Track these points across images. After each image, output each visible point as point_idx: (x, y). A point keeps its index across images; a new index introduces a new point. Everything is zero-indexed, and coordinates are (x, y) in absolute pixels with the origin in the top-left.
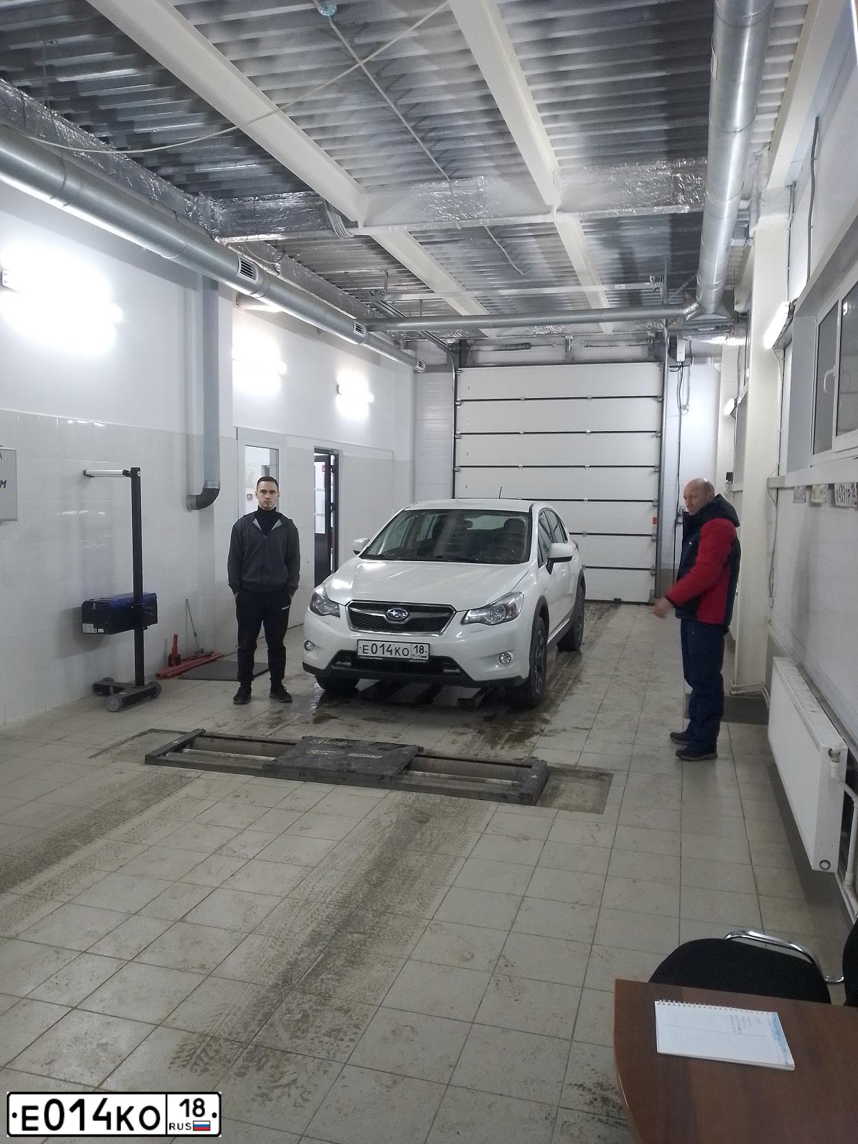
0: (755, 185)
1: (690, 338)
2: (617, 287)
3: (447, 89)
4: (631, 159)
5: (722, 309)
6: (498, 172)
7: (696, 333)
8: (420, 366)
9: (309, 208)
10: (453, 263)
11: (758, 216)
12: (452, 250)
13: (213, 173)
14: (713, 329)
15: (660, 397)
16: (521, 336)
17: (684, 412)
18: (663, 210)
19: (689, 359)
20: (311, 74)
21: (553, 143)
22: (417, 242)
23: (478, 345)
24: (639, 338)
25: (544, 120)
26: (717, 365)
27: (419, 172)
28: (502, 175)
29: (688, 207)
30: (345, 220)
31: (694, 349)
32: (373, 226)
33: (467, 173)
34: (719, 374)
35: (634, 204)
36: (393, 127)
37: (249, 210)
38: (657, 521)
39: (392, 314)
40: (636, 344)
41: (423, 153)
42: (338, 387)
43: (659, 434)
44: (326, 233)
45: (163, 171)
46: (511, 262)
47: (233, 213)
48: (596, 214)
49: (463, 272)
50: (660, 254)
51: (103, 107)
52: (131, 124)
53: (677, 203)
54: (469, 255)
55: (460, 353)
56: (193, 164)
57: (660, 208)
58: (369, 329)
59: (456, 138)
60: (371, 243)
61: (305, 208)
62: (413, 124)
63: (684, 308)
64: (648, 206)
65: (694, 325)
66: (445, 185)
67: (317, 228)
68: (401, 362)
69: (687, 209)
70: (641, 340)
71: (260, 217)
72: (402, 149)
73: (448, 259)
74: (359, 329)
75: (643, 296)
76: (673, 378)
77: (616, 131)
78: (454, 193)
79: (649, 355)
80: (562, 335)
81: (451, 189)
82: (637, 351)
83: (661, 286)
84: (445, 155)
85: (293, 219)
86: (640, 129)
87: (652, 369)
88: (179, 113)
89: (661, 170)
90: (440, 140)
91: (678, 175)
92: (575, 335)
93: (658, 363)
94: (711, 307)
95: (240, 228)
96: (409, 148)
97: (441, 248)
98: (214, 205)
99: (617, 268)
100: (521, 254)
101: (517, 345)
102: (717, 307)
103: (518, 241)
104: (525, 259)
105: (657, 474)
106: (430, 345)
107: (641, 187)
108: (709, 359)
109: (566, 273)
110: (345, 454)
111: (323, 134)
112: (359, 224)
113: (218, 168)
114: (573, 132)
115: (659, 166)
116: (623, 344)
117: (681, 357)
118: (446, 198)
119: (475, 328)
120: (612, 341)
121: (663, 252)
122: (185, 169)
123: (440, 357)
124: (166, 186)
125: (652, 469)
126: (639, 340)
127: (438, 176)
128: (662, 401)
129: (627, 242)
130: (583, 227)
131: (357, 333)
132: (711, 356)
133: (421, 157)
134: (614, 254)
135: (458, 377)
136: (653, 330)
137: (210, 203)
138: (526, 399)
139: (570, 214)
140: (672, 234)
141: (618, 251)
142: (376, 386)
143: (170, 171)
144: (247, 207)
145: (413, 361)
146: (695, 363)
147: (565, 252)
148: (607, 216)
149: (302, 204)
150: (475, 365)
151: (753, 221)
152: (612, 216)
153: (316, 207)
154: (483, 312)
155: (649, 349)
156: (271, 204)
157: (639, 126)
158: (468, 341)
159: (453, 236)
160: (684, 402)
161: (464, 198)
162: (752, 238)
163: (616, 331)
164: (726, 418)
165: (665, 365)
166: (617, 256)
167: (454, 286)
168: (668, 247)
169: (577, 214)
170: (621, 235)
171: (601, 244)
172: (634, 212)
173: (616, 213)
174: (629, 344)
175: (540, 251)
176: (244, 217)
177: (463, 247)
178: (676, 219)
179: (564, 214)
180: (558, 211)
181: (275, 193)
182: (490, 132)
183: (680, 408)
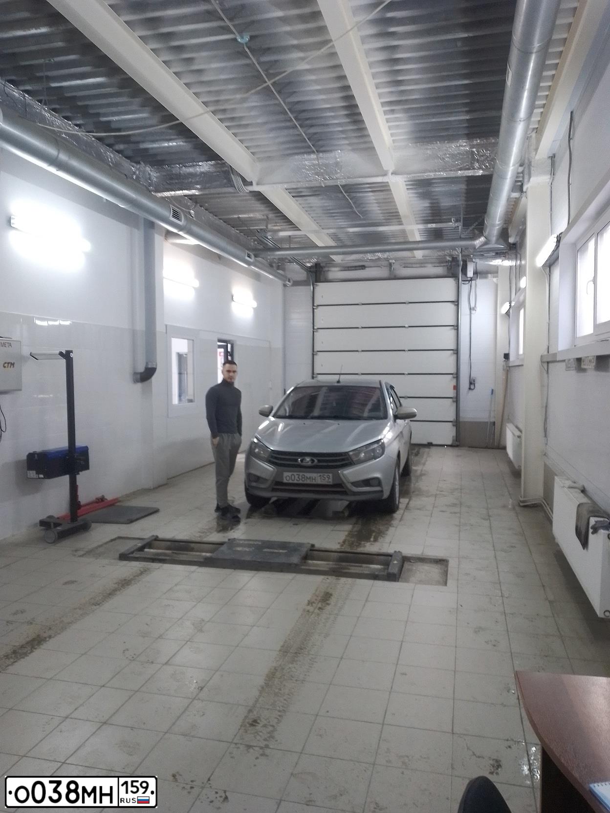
0: (527, 156)
1: (478, 261)
2: (430, 226)
3: (320, 92)
4: (442, 139)
5: (501, 241)
6: (350, 148)
7: (482, 256)
8: (289, 281)
9: (218, 172)
10: (314, 210)
11: (530, 177)
12: (315, 201)
13: (152, 148)
14: (494, 254)
15: (456, 302)
16: (359, 260)
17: (473, 312)
18: (464, 173)
19: (475, 275)
20: (226, 81)
21: (390, 128)
22: (291, 195)
23: (328, 267)
24: (441, 261)
25: (385, 113)
26: (495, 280)
27: (296, 148)
28: (353, 150)
29: (482, 171)
30: (244, 180)
31: (479, 268)
32: (264, 184)
33: (330, 149)
34: (497, 285)
35: (444, 170)
36: (282, 117)
37: (175, 175)
38: (457, 388)
39: (271, 245)
40: (438, 265)
41: (300, 135)
42: (232, 296)
43: (456, 327)
44: (231, 190)
45: (117, 147)
46: (355, 209)
47: (164, 176)
48: (418, 176)
49: (320, 217)
50: (457, 204)
51: (80, 104)
52: (98, 115)
53: (474, 169)
54: (326, 205)
55: (316, 272)
56: (138, 142)
57: (462, 172)
58: (256, 256)
59: (323, 125)
60: (260, 197)
61: (215, 172)
62: (295, 115)
63: (475, 240)
64: (454, 171)
65: (481, 251)
66: (313, 156)
67: (224, 186)
68: (276, 279)
69: (480, 172)
70: (442, 263)
71: (183, 179)
72: (286, 132)
73: (311, 207)
74: (249, 256)
75: (446, 232)
76: (465, 288)
77: (434, 120)
78: (320, 161)
79: (448, 272)
80: (387, 259)
81: (318, 159)
82: (440, 270)
83: (460, 225)
84: (315, 136)
85: (206, 180)
86: (450, 119)
87: (450, 282)
88: (134, 107)
89: (462, 146)
90: (312, 126)
91: (474, 150)
92: (396, 259)
93: (454, 278)
94: (494, 239)
95: (170, 187)
96: (291, 131)
97: (307, 200)
98: (151, 170)
99: (426, 213)
100: (362, 204)
101: (356, 267)
102: (497, 240)
103: (361, 195)
104: (364, 207)
105: (455, 355)
106: (295, 266)
107: (448, 157)
108: (490, 275)
109: (393, 216)
110: (238, 343)
111: (232, 122)
112: (254, 183)
113: (155, 145)
114: (405, 121)
115: (461, 144)
116: (430, 265)
117: (470, 274)
118: (314, 165)
119: (326, 256)
120: (422, 263)
121: (460, 202)
122: (132, 146)
123: (302, 275)
124: (118, 157)
125: (452, 351)
126: (440, 263)
127: (309, 150)
128: (458, 305)
129: (436, 195)
130: (407, 185)
131: (247, 258)
132: (491, 273)
133: (298, 138)
134: (426, 204)
135: (315, 290)
136: (451, 255)
137: (148, 169)
138: (363, 304)
139: (401, 176)
140: (466, 189)
141: (429, 201)
142: (258, 296)
143: (121, 147)
144: (174, 172)
145: (284, 278)
146: (480, 278)
147: (394, 202)
148: (426, 177)
149: (212, 170)
150: (327, 281)
151: (526, 180)
152: (430, 177)
153: (223, 171)
154: (332, 244)
155: (448, 268)
156: (191, 170)
157: (449, 117)
158: (321, 265)
159: (316, 191)
160: (472, 305)
161: (326, 165)
162: (526, 192)
163: (425, 257)
164: (502, 316)
165: (459, 280)
166: (428, 205)
167: (314, 226)
168: (464, 198)
169: (405, 176)
170: (433, 190)
171: (417, 197)
172: (444, 174)
173: (432, 175)
174: (434, 265)
175: (375, 201)
176: (172, 179)
177: (322, 199)
178: (470, 180)
179: (395, 176)
180: (392, 174)
181: (194, 161)
182: (348, 120)
183: (470, 309)
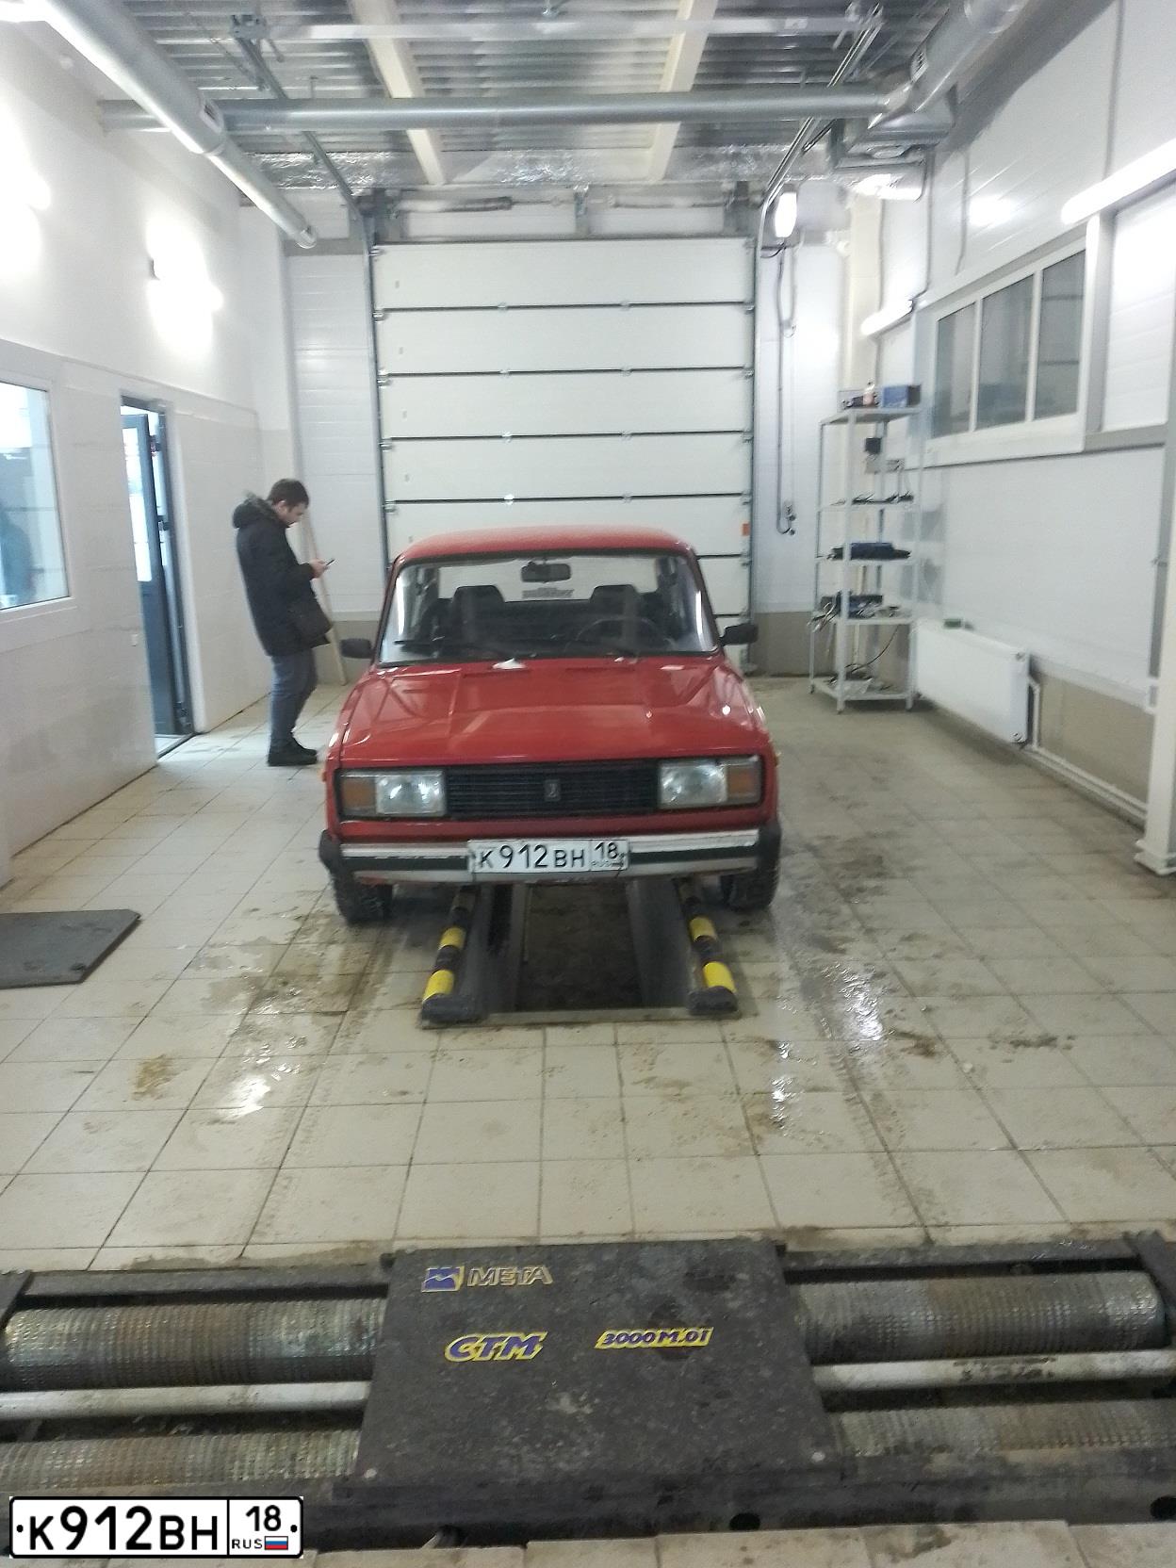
15: (750, 304)
16: (492, 184)
17: (788, 332)
23: (409, 200)
24: (705, 196)
26: (841, 245)
34: (844, 261)
38: (749, 529)
40: (700, 202)
43: (750, 372)
55: (376, 213)
70: (712, 196)
76: (768, 267)
79: (726, 225)
80: (567, 183)
82: (704, 217)
87: (735, 250)
92: (593, 184)
93: (743, 241)
101: (488, 201)
105: (747, 447)
108: (830, 233)
116: (680, 201)
117: (784, 226)
123: (336, 221)
125: (738, 436)
126: (708, 196)
128: (753, 312)
132: (833, 230)
135: (377, 266)
136: (733, 179)
145: (297, 219)
155: (725, 213)
158: (389, 193)
160: (786, 315)
163: (667, 179)
174: (691, 202)
183: (781, 324)
